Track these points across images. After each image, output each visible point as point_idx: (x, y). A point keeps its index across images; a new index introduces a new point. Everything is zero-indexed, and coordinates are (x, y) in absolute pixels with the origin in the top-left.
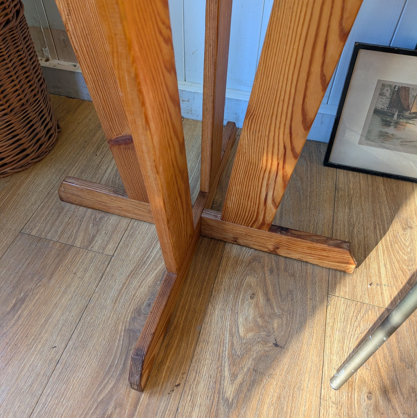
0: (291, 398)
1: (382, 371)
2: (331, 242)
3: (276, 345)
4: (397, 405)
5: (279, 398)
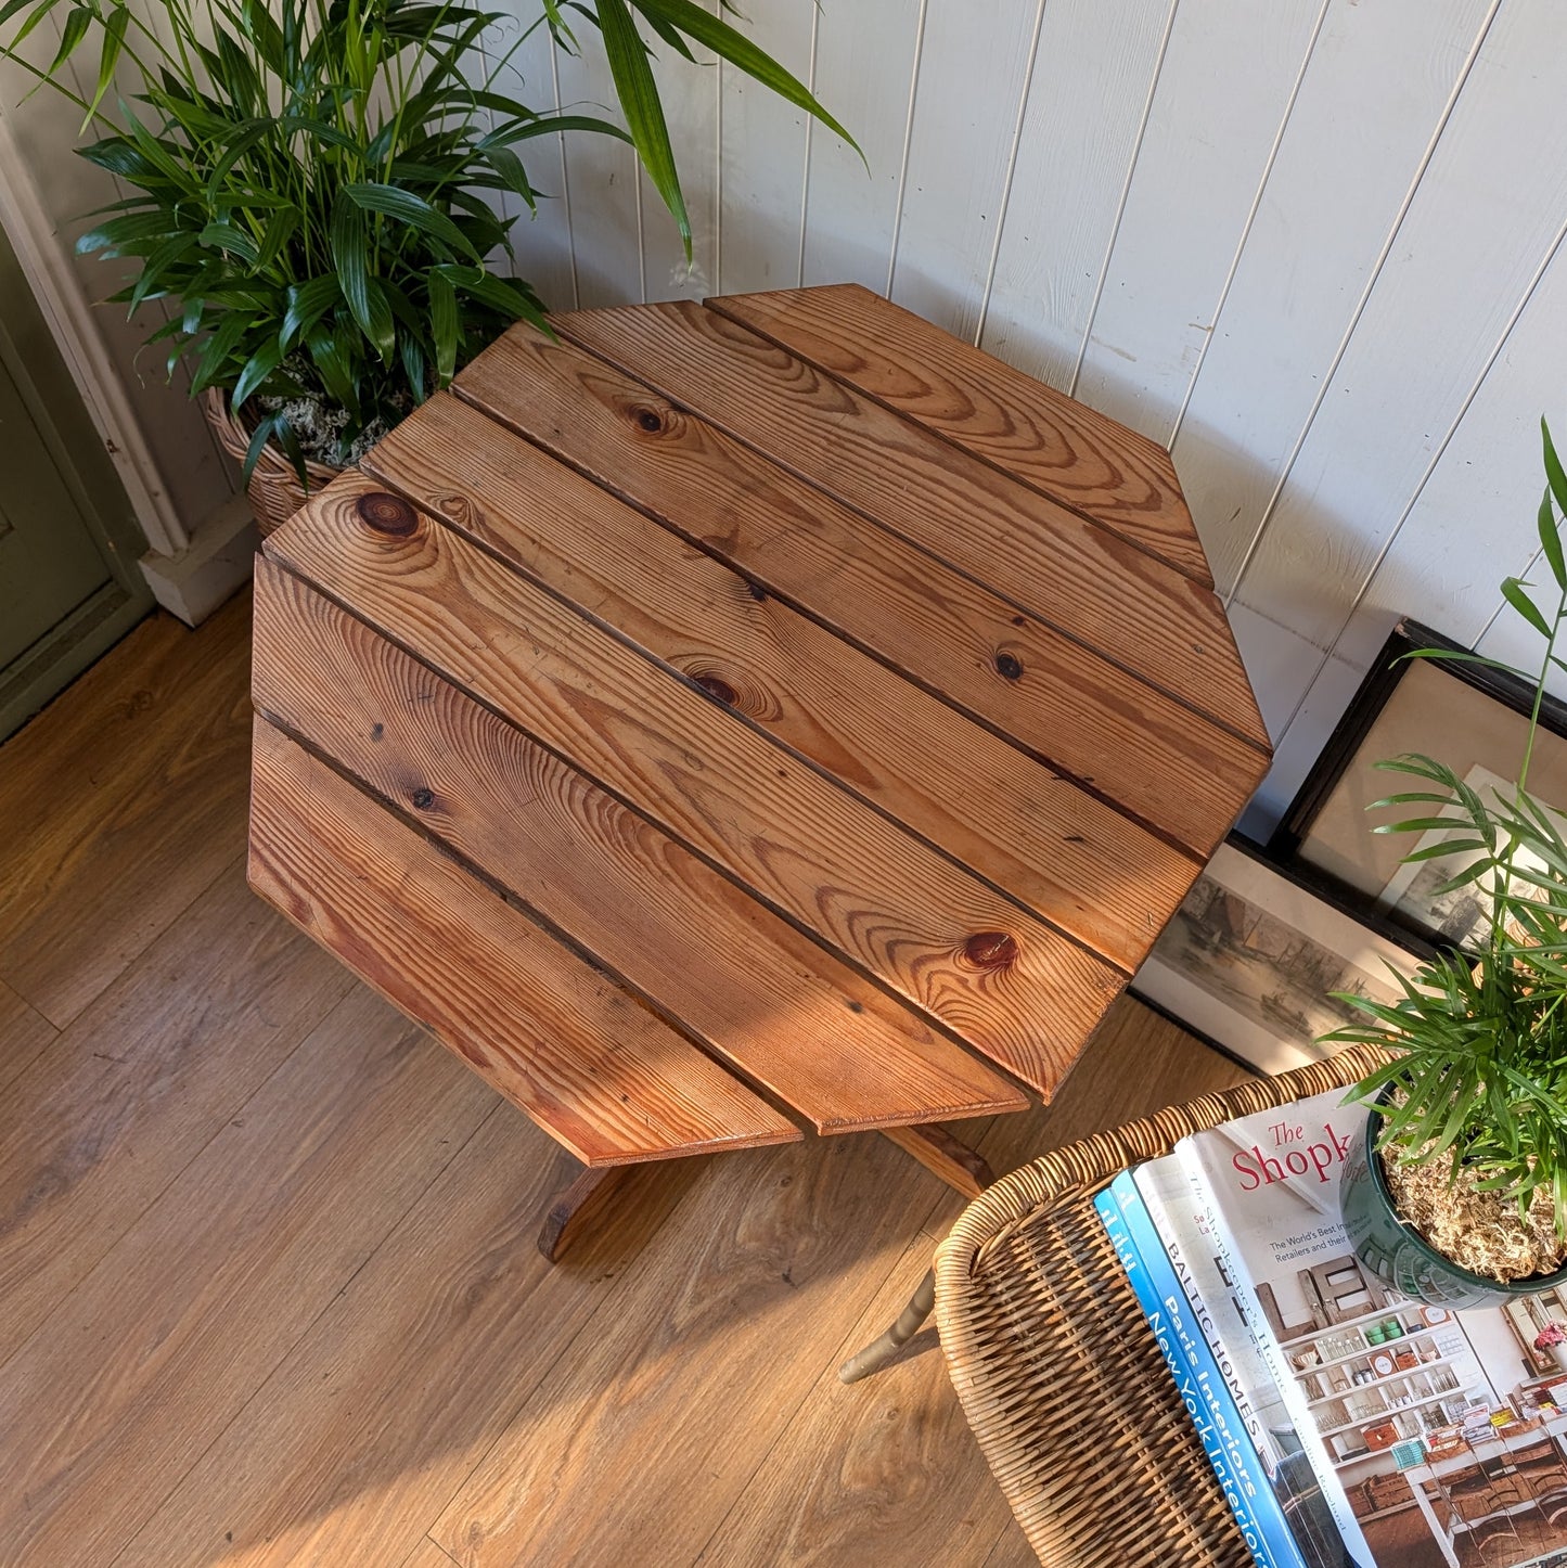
1: (936, 1387)
3: (786, 1278)
4: (928, 1445)
5: (752, 1357)
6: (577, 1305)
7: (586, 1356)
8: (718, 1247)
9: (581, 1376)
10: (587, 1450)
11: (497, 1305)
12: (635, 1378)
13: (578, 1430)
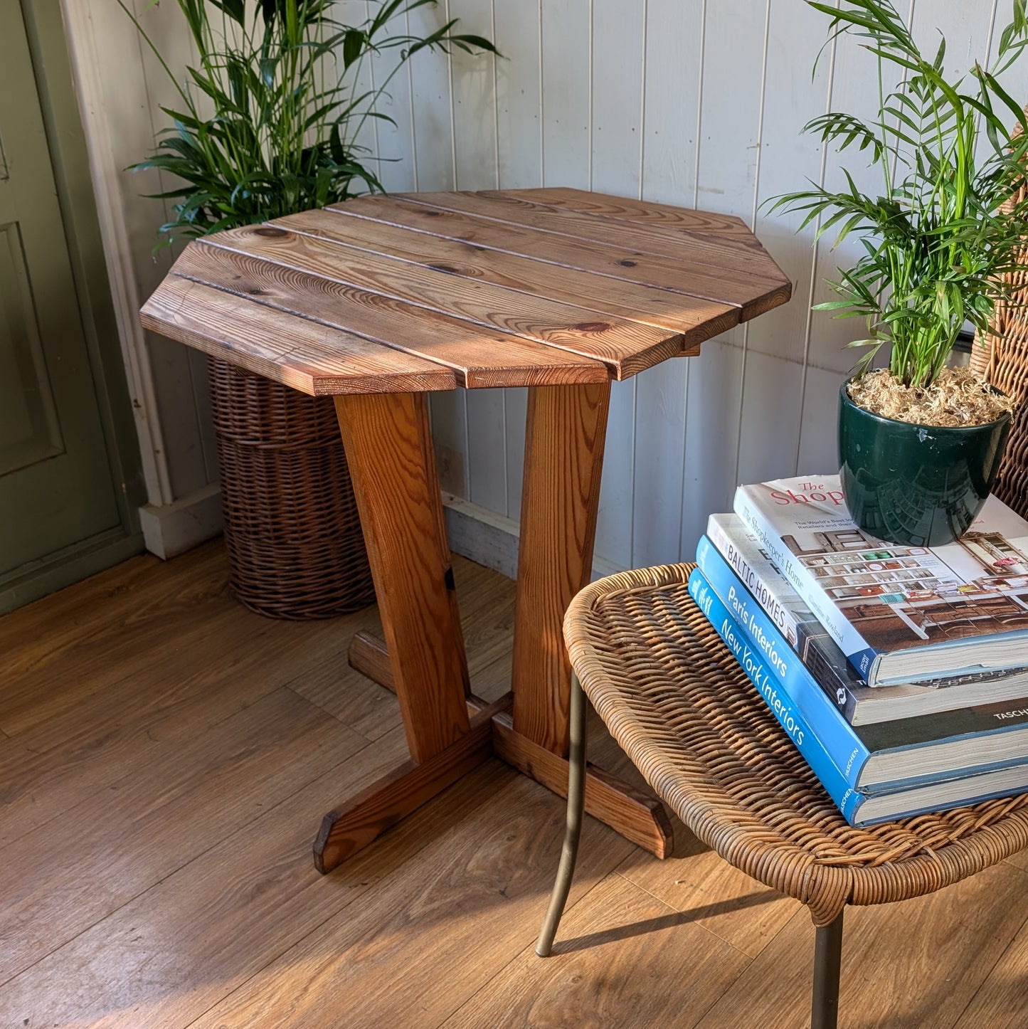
0: (480, 943)
1: (615, 965)
2: (636, 794)
3: (503, 893)
4: (604, 1001)
5: (467, 938)
6: (337, 899)
7: (336, 929)
8: (452, 872)
9: (329, 941)
10: (324, 986)
11: (274, 896)
12: (371, 945)
13: (319, 973)
